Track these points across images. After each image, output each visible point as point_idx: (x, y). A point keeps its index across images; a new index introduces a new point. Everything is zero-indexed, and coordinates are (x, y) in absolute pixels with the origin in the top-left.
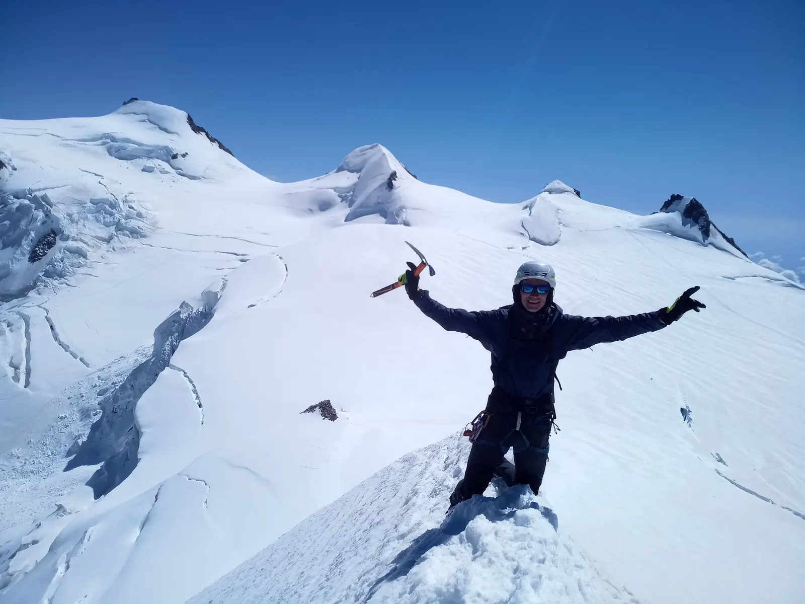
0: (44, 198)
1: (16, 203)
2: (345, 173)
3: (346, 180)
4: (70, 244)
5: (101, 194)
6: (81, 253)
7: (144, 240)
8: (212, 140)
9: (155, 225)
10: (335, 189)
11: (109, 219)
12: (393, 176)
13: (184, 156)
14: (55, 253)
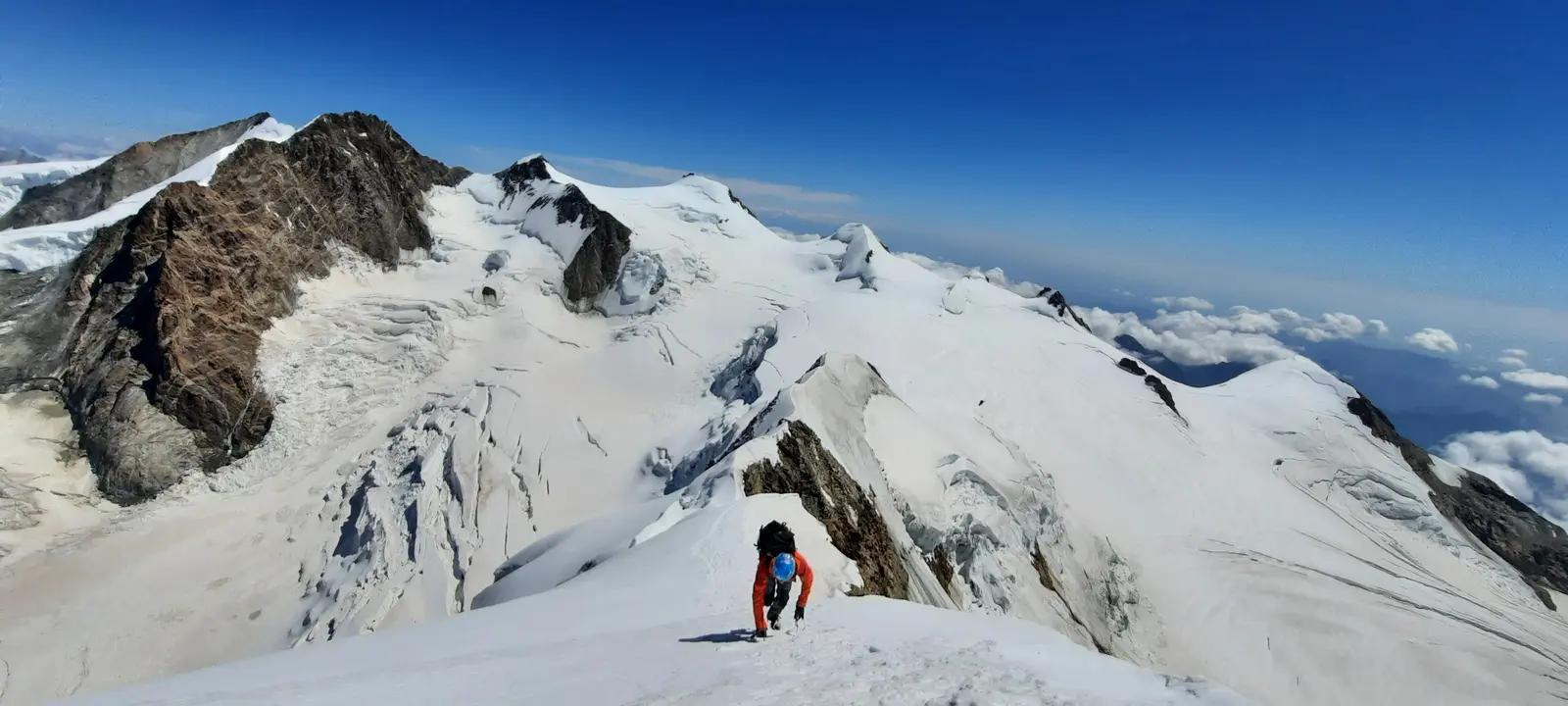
0: (657, 255)
1: (642, 258)
2: (837, 243)
3: (839, 248)
4: (673, 286)
5: (688, 254)
6: (677, 291)
7: (711, 285)
8: (744, 207)
9: (716, 276)
10: (830, 255)
11: (692, 269)
12: (870, 254)
13: (726, 221)
14: (663, 290)
